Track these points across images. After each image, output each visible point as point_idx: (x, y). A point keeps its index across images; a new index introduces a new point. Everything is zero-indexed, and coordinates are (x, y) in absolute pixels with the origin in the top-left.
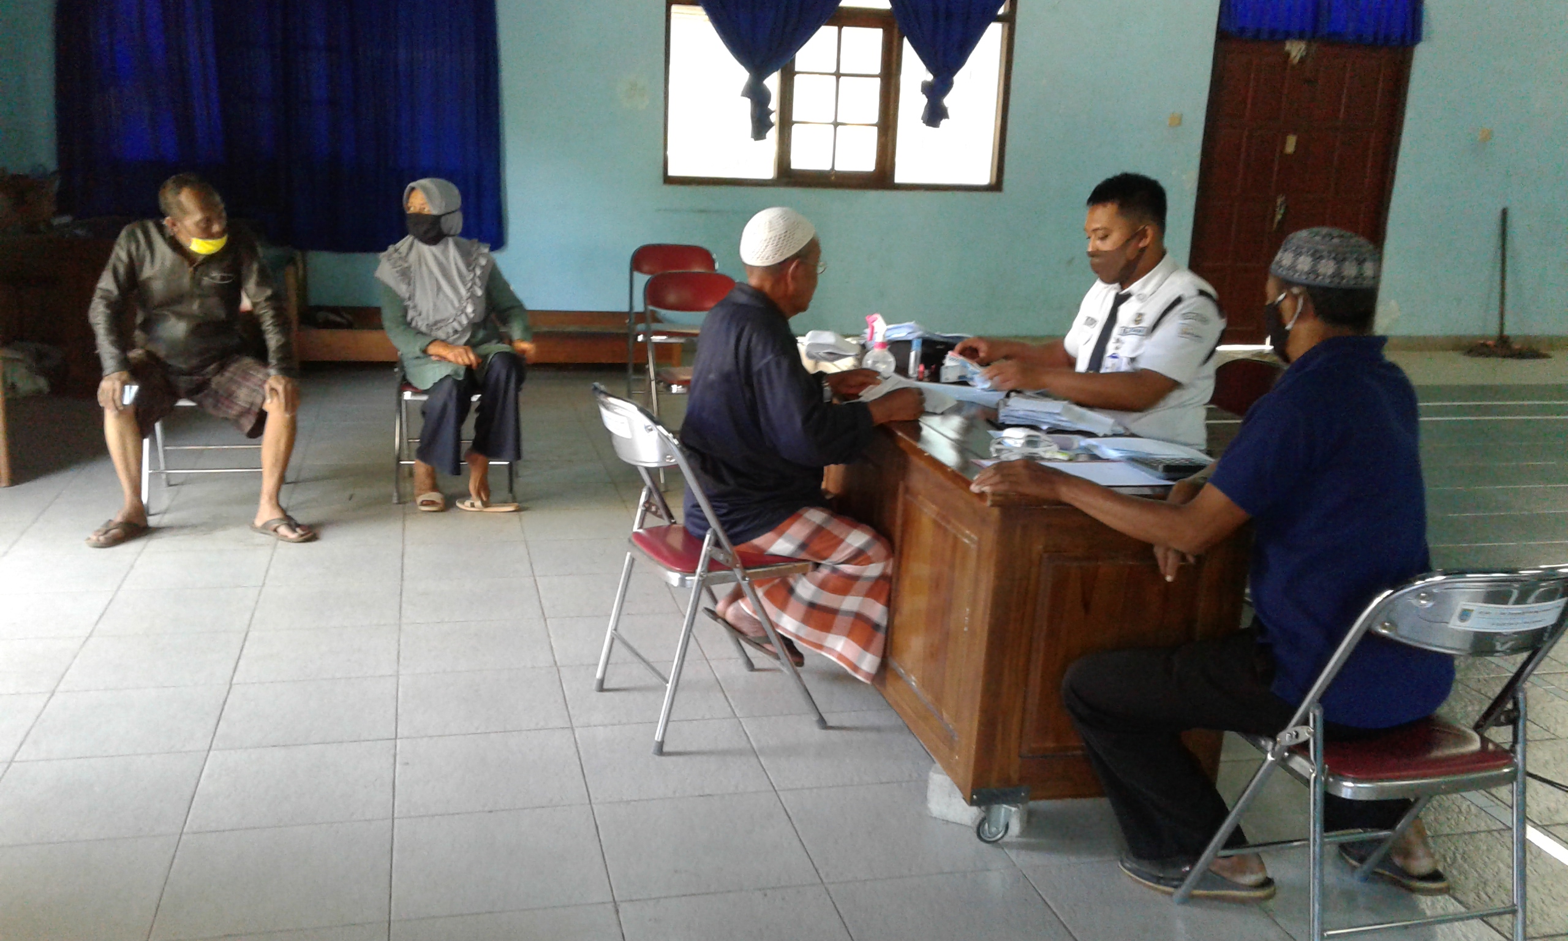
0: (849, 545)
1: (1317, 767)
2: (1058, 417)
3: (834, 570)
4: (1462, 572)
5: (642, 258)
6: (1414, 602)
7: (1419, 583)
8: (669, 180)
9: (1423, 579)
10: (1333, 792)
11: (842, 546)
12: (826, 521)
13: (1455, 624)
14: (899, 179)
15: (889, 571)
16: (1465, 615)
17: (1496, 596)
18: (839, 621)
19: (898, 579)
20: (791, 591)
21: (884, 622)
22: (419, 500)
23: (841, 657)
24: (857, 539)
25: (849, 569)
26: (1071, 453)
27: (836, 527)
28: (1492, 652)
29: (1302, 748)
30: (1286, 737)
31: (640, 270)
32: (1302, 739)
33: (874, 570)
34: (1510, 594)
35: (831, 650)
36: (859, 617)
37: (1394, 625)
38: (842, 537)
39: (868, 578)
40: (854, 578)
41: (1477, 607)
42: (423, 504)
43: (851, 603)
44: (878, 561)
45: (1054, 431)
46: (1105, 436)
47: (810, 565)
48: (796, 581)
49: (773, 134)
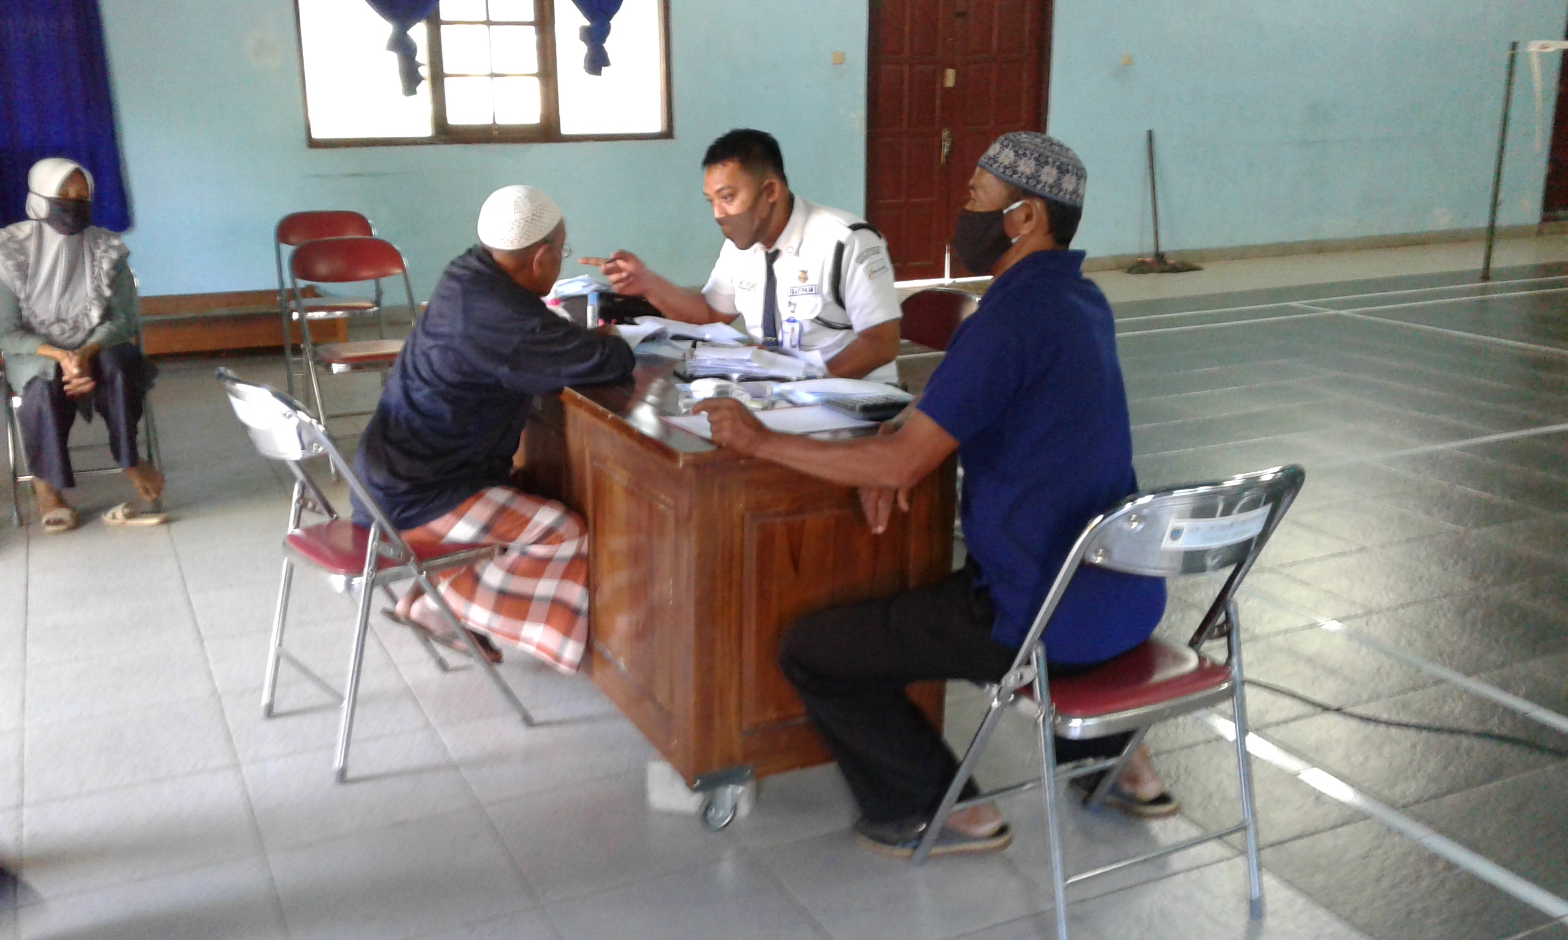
0: (537, 525)
1: (1045, 708)
2: (749, 364)
3: (524, 554)
4: (1169, 490)
5: (288, 228)
6: (1126, 525)
7: (1128, 506)
8: (314, 144)
9: (1132, 500)
10: (1062, 732)
11: (530, 526)
12: (511, 499)
13: (1167, 544)
14: (565, 130)
15: (585, 549)
16: (1176, 534)
17: (1203, 510)
18: (534, 608)
19: (595, 556)
20: (476, 579)
21: (585, 606)
22: (44, 520)
23: (540, 647)
24: (546, 516)
25: (540, 550)
26: (766, 402)
27: (522, 505)
28: (1202, 569)
29: (1027, 690)
30: (1011, 680)
31: (287, 242)
32: (1027, 679)
33: (567, 549)
34: (1216, 508)
35: (528, 641)
36: (556, 603)
37: (1107, 553)
38: (529, 515)
39: (561, 559)
40: (545, 561)
41: (1186, 524)
42: (48, 523)
43: (546, 587)
44: (571, 538)
45: (746, 378)
46: (798, 380)
47: (497, 551)
48: (484, 568)
49: (424, 88)
